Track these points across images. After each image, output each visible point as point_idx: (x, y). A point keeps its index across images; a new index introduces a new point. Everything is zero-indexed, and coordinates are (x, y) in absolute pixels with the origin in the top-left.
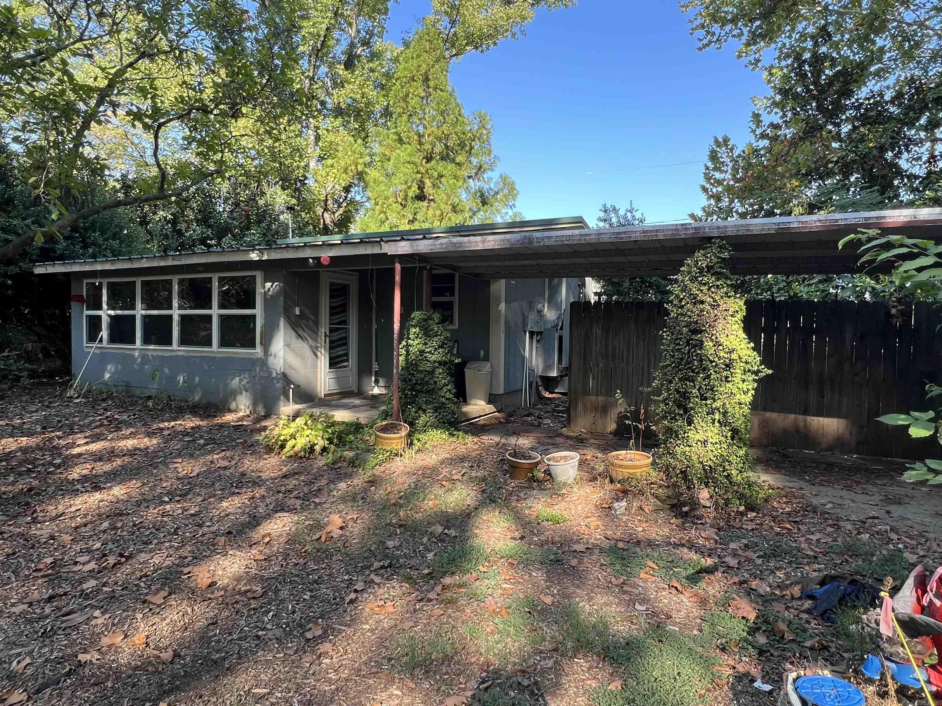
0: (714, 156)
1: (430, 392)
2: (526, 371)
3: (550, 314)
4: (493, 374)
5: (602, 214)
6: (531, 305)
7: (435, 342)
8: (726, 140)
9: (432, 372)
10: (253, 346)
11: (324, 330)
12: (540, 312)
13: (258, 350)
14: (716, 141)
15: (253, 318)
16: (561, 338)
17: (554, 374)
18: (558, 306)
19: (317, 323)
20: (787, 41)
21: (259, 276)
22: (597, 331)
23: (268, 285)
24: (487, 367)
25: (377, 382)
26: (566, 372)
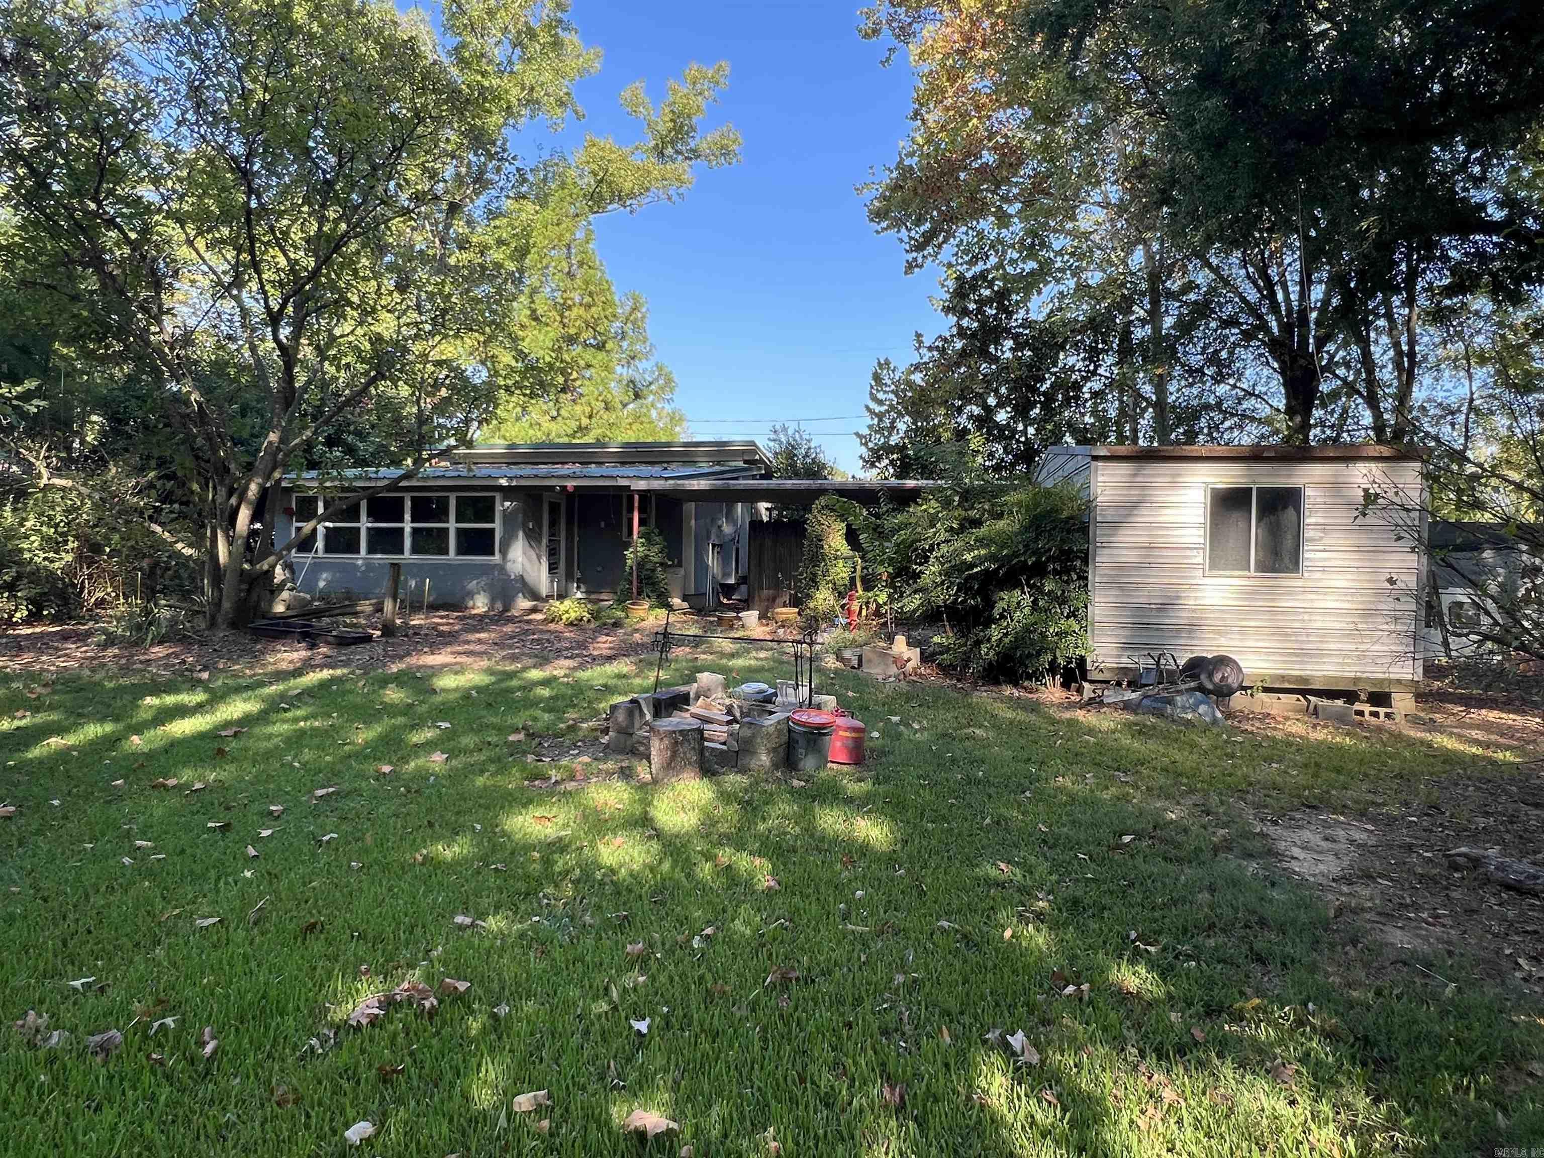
0: (877, 378)
1: (653, 584)
2: (710, 577)
3: (727, 529)
4: (686, 577)
5: (773, 436)
6: (713, 520)
7: (656, 549)
8: (887, 363)
9: (653, 571)
10: (493, 554)
11: (545, 541)
12: (720, 527)
13: (497, 558)
14: (879, 364)
15: (492, 531)
16: (737, 550)
17: (732, 581)
18: (735, 523)
19: (540, 535)
20: (964, 237)
21: (498, 497)
22: (768, 542)
23: (507, 504)
24: (682, 571)
25: (578, 588)
26: (742, 580)
